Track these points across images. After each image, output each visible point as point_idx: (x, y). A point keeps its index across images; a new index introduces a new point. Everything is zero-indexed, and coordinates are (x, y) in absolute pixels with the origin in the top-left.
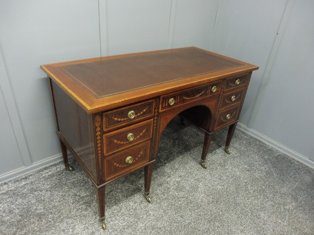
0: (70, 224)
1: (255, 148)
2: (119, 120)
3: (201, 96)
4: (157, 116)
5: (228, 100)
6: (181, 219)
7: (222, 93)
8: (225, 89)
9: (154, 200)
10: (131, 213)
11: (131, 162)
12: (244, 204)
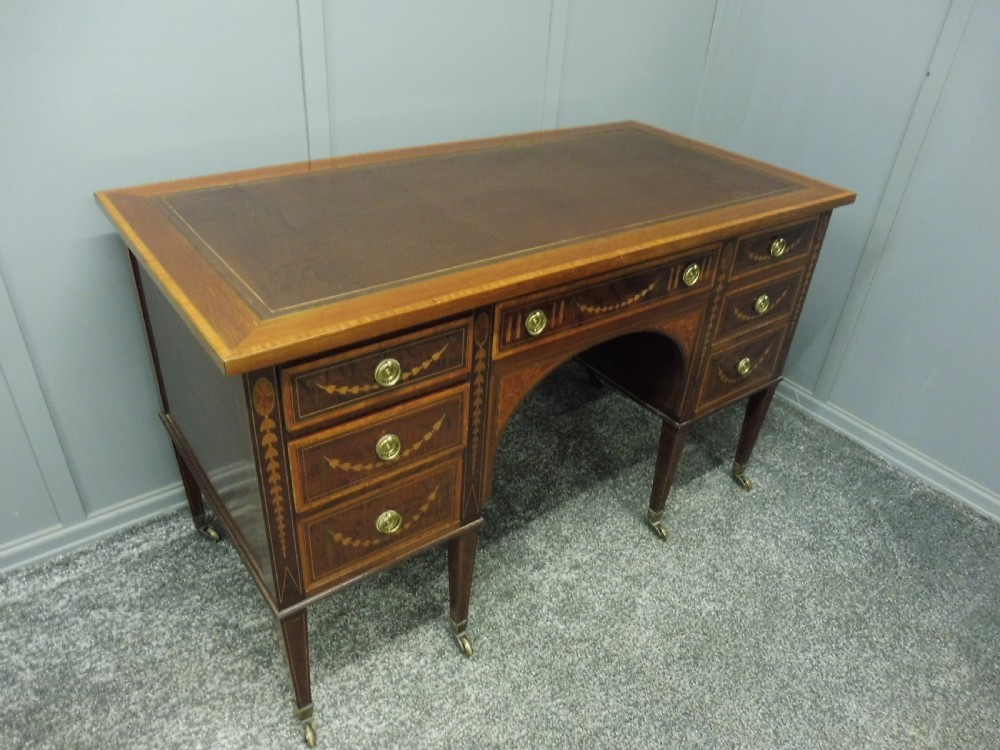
0: (198, 724)
1: (836, 470)
2: (343, 390)
3: (642, 299)
4: (483, 373)
5: (741, 310)
6: (571, 715)
7: (720, 288)
8: (733, 275)
9: (484, 647)
10: (402, 692)
11: (393, 530)
12: (790, 669)
